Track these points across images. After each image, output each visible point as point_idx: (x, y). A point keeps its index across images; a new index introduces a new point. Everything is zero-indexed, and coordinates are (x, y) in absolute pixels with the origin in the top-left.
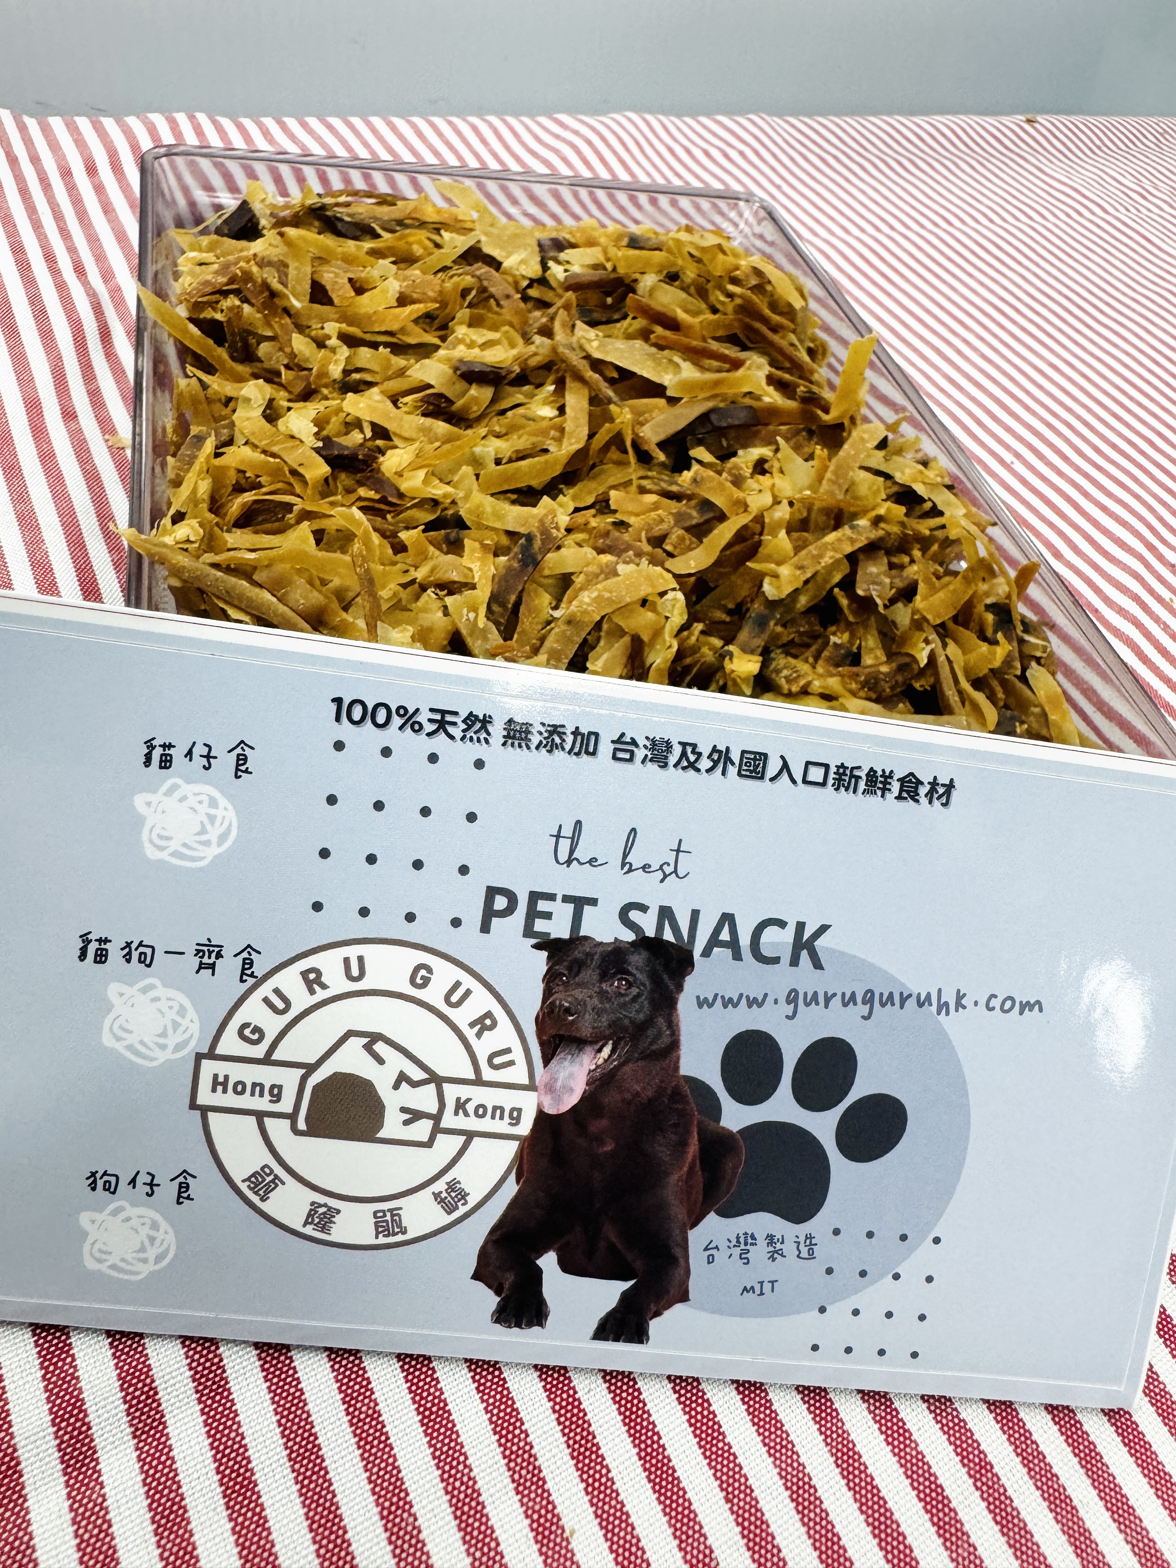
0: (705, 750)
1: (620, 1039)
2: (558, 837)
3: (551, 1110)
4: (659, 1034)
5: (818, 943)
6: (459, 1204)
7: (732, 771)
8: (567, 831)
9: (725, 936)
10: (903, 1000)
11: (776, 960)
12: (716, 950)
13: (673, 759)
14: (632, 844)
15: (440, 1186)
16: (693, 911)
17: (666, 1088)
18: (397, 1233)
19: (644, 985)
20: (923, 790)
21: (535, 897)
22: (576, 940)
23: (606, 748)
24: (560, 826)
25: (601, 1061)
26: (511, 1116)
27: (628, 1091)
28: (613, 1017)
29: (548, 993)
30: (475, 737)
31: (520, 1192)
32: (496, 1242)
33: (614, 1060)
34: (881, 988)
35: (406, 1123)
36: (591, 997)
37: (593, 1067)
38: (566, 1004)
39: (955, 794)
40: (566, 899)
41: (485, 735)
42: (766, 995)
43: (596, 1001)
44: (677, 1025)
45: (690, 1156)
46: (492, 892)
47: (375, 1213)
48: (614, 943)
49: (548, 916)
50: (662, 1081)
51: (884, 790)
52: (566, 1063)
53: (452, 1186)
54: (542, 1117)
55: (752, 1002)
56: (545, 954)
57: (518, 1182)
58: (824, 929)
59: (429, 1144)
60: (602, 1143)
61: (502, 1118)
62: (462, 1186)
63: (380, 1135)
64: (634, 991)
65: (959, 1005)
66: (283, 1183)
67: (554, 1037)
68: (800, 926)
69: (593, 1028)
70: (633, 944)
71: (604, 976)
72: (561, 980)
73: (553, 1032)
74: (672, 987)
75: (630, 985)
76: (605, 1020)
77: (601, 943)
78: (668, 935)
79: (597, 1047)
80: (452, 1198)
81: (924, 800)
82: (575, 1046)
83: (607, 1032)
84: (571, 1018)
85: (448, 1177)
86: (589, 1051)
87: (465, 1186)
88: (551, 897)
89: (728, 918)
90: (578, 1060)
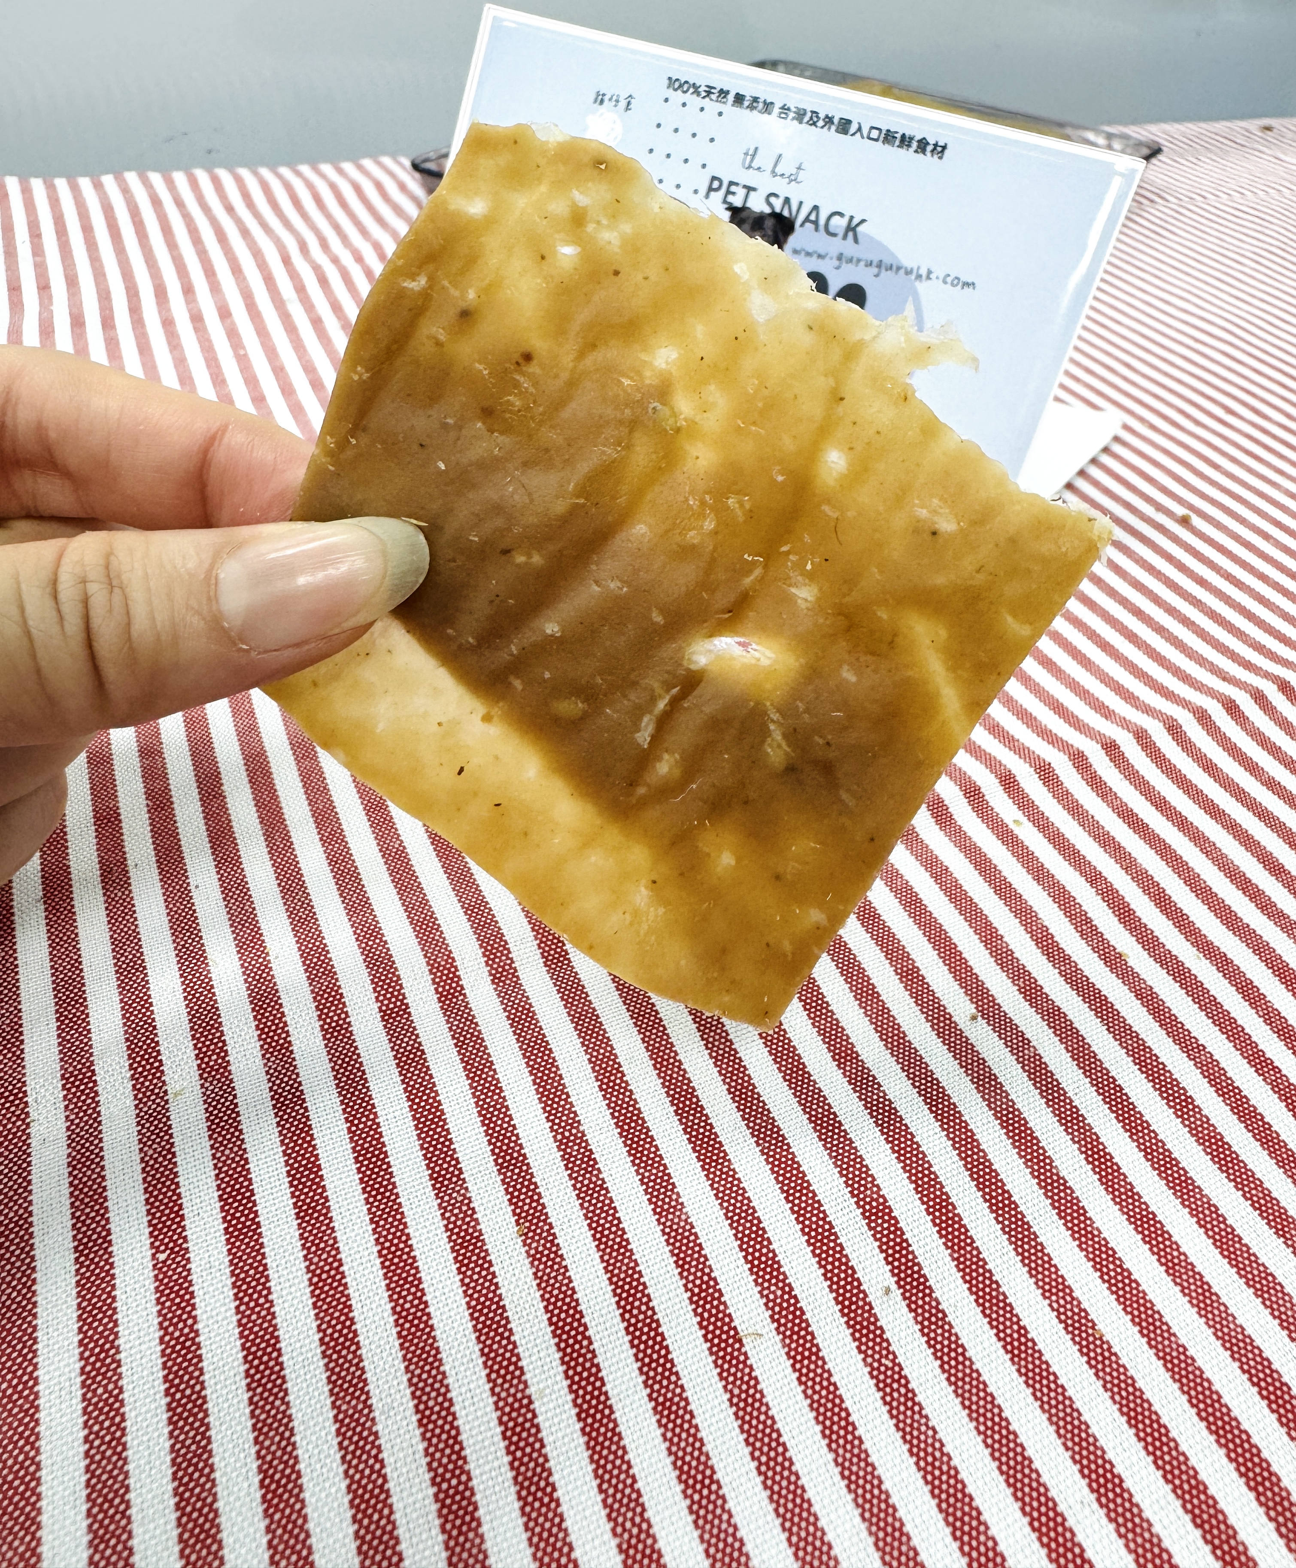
0: (822, 116)
2: (746, 154)
5: (859, 229)
7: (833, 128)
8: (751, 152)
9: (813, 217)
10: (899, 268)
11: (834, 235)
12: (806, 224)
13: (806, 119)
14: (778, 162)
16: (800, 202)
20: (929, 148)
21: (731, 183)
22: (744, 209)
23: (776, 110)
24: (748, 149)
30: (721, 100)
34: (887, 261)
39: (947, 152)
40: (745, 187)
41: (725, 100)
42: (827, 253)
46: (714, 178)
48: (760, 212)
49: (734, 193)
51: (909, 146)
55: (820, 256)
56: (729, 213)
58: (863, 221)
65: (928, 278)
68: (852, 218)
70: (768, 215)
77: (755, 212)
78: (786, 213)
81: (929, 154)
88: (737, 184)
89: (816, 208)
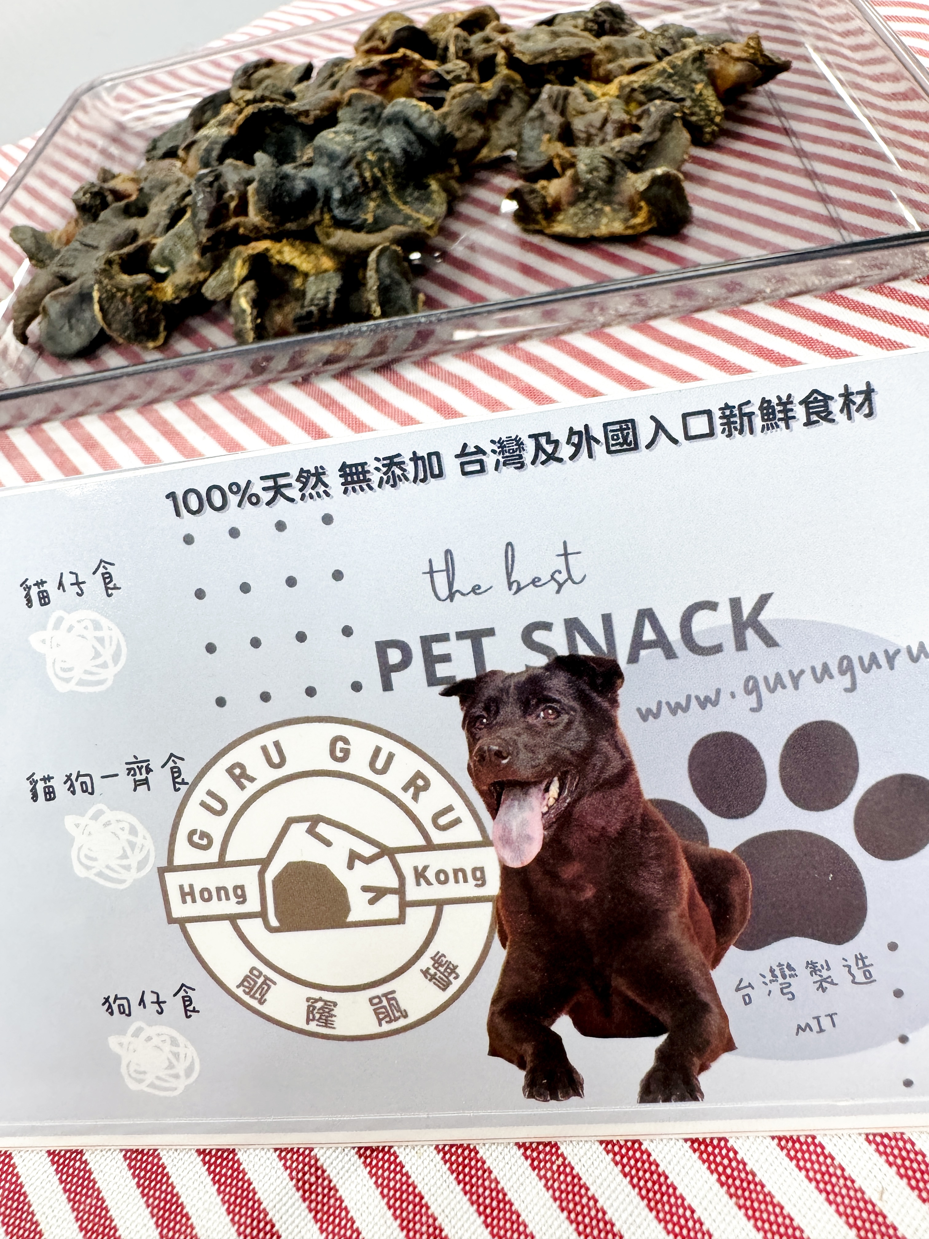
0: (562, 436)
1: (565, 773)
2: (431, 572)
3: (515, 864)
4: (608, 761)
6: (451, 978)
7: (600, 448)
8: (439, 564)
9: (649, 634)
10: (891, 658)
11: (717, 649)
12: (643, 653)
13: (528, 455)
14: (513, 561)
15: (425, 962)
16: (603, 616)
17: (632, 818)
18: (399, 1018)
19: (573, 709)
20: (836, 405)
21: (427, 642)
22: (484, 677)
23: (451, 466)
24: (430, 561)
25: (551, 802)
26: (475, 878)
27: (591, 827)
28: (550, 751)
29: (472, 739)
30: (314, 493)
31: (509, 954)
32: (501, 1012)
33: (565, 798)
35: (372, 902)
36: (519, 735)
37: (545, 809)
38: (496, 748)
39: (880, 398)
40: (461, 636)
41: (323, 488)
42: (718, 692)
43: (525, 738)
44: (625, 746)
45: (685, 887)
46: (382, 647)
47: (371, 1000)
48: (527, 671)
49: (446, 658)
50: (627, 810)
51: (787, 420)
52: (516, 810)
53: (437, 960)
54: (507, 872)
55: (704, 703)
56: (455, 699)
57: (504, 946)
59: (401, 920)
60: (582, 889)
61: (466, 881)
62: (449, 958)
63: (351, 918)
64: (565, 718)
66: (275, 983)
67: (494, 784)
68: (735, 604)
69: (533, 767)
70: (547, 668)
71: (527, 708)
72: (482, 723)
73: (489, 781)
74: (606, 705)
75: (558, 713)
76: (541, 757)
77: (513, 674)
78: (584, 650)
79: (543, 786)
80: (441, 973)
81: (840, 417)
82: (517, 791)
83: (550, 769)
84: (505, 762)
85: (431, 952)
86: (535, 794)
87: (452, 957)
88: (443, 638)
89: (646, 615)
90: (525, 804)
